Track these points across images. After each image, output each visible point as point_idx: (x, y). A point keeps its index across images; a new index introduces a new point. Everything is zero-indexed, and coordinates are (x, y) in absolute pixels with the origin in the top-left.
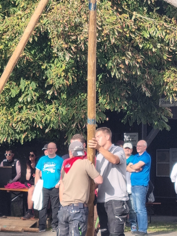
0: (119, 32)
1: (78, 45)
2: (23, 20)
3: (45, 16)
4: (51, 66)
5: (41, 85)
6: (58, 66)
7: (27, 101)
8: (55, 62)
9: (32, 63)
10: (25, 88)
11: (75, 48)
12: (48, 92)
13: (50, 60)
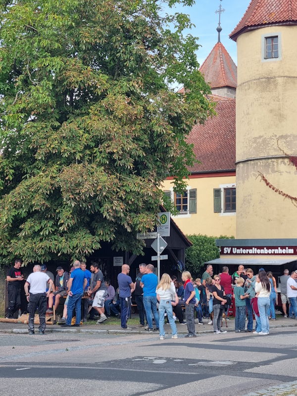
0: (109, 188)
1: (80, 196)
2: (44, 178)
3: (59, 176)
4: (62, 211)
5: (55, 223)
6: (67, 210)
7: (46, 235)
8: (65, 208)
9: (49, 208)
10: (45, 225)
11: (78, 198)
12: (60, 228)
13: (62, 206)
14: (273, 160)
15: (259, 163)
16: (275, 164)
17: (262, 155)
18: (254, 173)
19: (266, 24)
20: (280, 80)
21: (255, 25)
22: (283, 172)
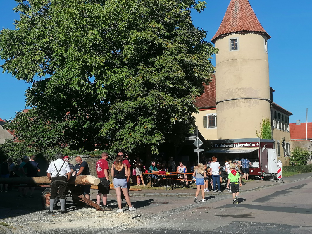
14: (237, 100)
15: (229, 102)
16: (238, 102)
17: (231, 98)
18: (227, 107)
19: (231, 33)
20: (239, 61)
21: (225, 34)
22: (242, 106)
